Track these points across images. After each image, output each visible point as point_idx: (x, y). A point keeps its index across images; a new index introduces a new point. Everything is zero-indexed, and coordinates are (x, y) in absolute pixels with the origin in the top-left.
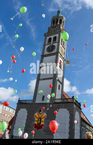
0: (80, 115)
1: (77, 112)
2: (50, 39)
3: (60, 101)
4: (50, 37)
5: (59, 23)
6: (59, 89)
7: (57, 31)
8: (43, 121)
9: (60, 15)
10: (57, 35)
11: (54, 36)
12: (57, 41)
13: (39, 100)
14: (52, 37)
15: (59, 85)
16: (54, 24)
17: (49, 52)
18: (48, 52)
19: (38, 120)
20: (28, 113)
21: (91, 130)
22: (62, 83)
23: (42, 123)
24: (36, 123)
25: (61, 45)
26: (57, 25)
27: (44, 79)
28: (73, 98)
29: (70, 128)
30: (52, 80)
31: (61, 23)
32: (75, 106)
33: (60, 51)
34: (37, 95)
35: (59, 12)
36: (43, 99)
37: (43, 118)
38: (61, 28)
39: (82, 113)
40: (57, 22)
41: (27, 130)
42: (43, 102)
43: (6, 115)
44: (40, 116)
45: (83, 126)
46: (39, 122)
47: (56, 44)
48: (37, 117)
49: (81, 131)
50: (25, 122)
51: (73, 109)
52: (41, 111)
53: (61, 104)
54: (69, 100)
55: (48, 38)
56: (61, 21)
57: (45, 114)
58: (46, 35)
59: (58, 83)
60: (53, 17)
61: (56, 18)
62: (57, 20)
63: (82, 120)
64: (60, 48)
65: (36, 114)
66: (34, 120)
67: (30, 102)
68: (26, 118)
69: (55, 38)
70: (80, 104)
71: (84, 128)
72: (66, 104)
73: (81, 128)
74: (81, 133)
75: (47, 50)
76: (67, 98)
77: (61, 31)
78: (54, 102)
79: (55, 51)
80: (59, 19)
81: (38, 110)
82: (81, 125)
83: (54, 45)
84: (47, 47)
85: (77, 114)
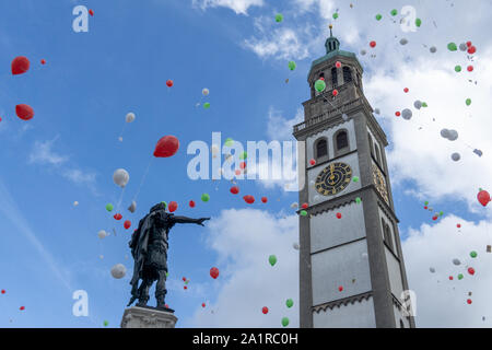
17: (326, 192)
18: (323, 193)
75: (318, 187)
83: (344, 165)
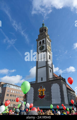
0: (66, 86)
1: (64, 84)
2: (40, 42)
3: (52, 79)
4: (40, 41)
5: (44, 32)
6: (51, 72)
7: (44, 36)
8: (44, 93)
9: (44, 26)
10: (44, 39)
11: (43, 40)
12: (45, 43)
13: (39, 81)
14: (41, 41)
15: (50, 70)
16: (41, 32)
19: (41, 93)
20: (34, 89)
21: (74, 94)
22: (52, 68)
23: (44, 94)
24: (40, 95)
25: (48, 45)
26: (43, 33)
27: (40, 68)
28: (60, 76)
29: (61, 94)
30: (45, 68)
31: (45, 31)
32: (62, 81)
33: (48, 49)
34: (38, 78)
35: (43, 25)
36: (42, 80)
37: (44, 91)
38: (46, 34)
39: (67, 85)
40: (43, 31)
41: (35, 100)
42: (42, 81)
43: (21, 93)
44: (42, 90)
45: (69, 92)
46: (42, 94)
47: (44, 45)
48: (40, 91)
49: (68, 95)
50: (33, 95)
51: (61, 83)
52: (42, 87)
53: (54, 81)
54: (58, 78)
55: (39, 42)
56: (45, 30)
57: (44, 89)
58: (37, 40)
59: (50, 69)
60: (40, 28)
61: (42, 29)
62: (43, 30)
63: (68, 89)
64: (47, 47)
65: (39, 89)
66: (38, 93)
67: (34, 83)
68: (33, 93)
69: (43, 41)
70: (65, 79)
71: (70, 94)
72: (56, 81)
73: (68, 94)
74: (68, 97)
76: (56, 77)
77: (46, 36)
78: (49, 80)
79: (44, 49)
80: (44, 29)
81: (40, 87)
82: (68, 92)
84: (39, 47)
85: (64, 85)
